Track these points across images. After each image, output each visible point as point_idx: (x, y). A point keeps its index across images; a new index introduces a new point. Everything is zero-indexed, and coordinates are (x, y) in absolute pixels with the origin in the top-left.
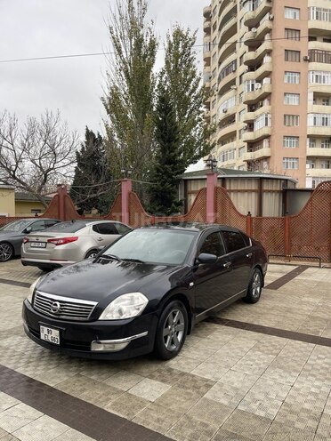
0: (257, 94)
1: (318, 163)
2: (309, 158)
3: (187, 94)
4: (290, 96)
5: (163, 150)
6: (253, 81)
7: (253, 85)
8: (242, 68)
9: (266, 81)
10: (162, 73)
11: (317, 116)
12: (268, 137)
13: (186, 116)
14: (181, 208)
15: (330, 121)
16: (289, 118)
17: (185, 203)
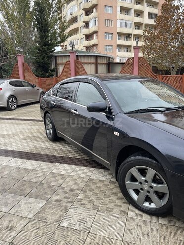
0: (90, 5)
1: (122, 49)
2: (118, 46)
4: (108, 8)
5: (41, 37)
11: (122, 21)
12: (96, 32)
13: (51, 16)
14: (54, 73)
15: (129, 25)
16: (108, 21)
17: (56, 70)
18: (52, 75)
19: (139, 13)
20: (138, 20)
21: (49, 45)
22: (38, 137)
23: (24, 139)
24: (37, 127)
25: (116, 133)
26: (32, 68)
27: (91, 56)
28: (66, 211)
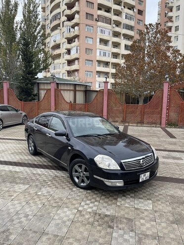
0: (72, 35)
1: (102, 75)
2: (97, 72)
3: (36, 34)
4: (88, 39)
5: (26, 67)
6: (69, 26)
7: (70, 29)
8: (64, 18)
9: (76, 28)
10: (22, 22)
11: (101, 51)
12: (78, 59)
13: (35, 46)
14: (36, 97)
15: (107, 54)
16: (88, 50)
17: (38, 95)
18: (34, 99)
19: (116, 45)
20: (115, 50)
21: (32, 74)
22: (23, 152)
23: (12, 154)
24: (21, 145)
25: (69, 148)
26: (16, 92)
27: (70, 84)
28: (40, 189)
